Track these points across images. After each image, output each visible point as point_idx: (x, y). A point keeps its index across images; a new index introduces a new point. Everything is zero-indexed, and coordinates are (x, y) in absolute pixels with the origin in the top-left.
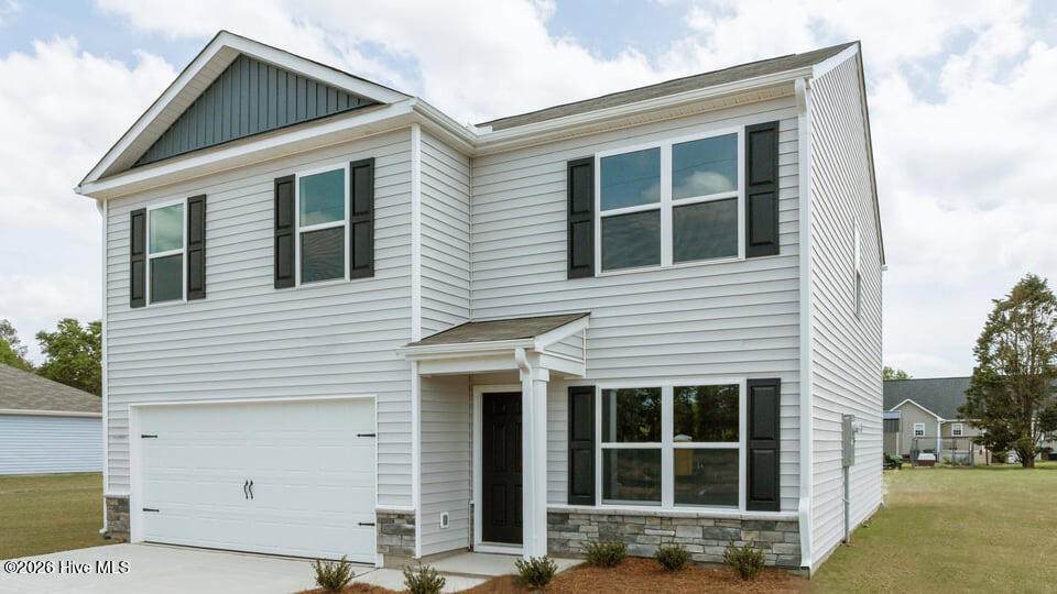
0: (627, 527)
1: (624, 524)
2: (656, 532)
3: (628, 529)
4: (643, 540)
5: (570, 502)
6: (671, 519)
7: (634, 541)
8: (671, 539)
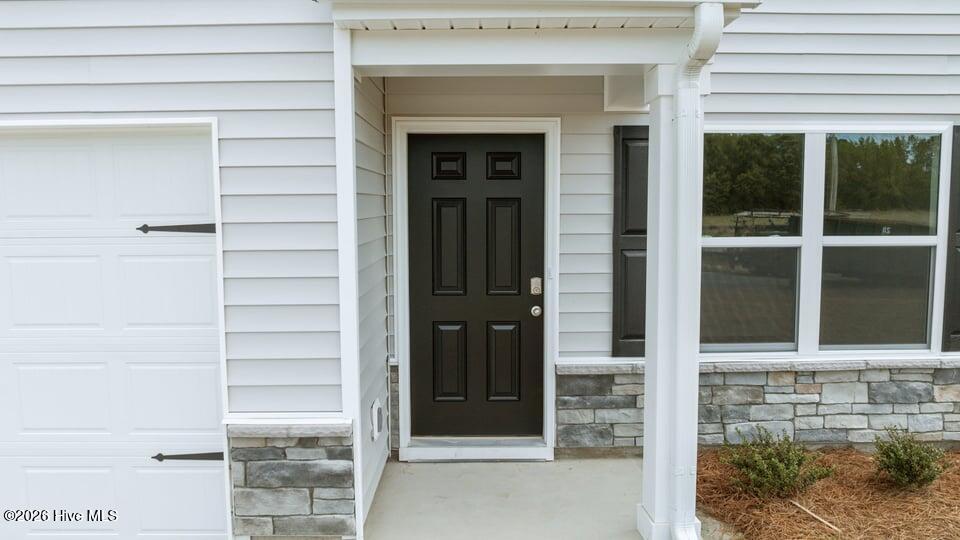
0: (730, 392)
1: (725, 387)
2: (786, 398)
3: (733, 395)
4: (762, 415)
5: (616, 352)
6: (814, 374)
7: (745, 417)
8: (812, 410)
